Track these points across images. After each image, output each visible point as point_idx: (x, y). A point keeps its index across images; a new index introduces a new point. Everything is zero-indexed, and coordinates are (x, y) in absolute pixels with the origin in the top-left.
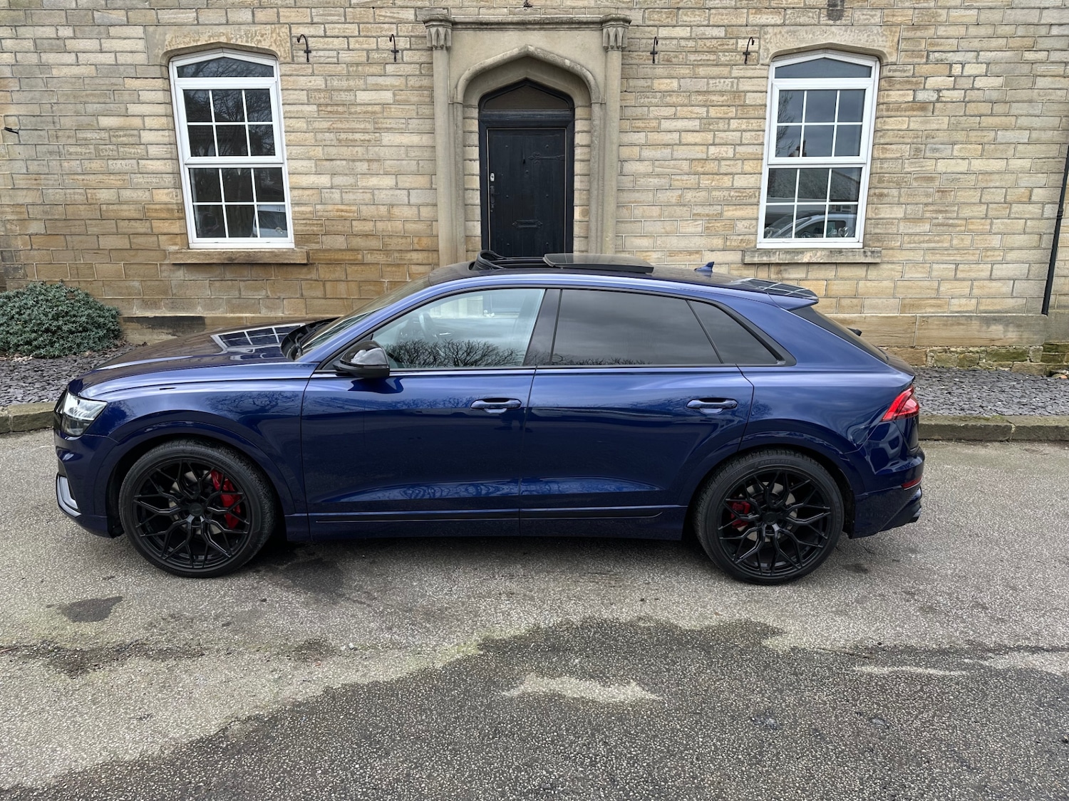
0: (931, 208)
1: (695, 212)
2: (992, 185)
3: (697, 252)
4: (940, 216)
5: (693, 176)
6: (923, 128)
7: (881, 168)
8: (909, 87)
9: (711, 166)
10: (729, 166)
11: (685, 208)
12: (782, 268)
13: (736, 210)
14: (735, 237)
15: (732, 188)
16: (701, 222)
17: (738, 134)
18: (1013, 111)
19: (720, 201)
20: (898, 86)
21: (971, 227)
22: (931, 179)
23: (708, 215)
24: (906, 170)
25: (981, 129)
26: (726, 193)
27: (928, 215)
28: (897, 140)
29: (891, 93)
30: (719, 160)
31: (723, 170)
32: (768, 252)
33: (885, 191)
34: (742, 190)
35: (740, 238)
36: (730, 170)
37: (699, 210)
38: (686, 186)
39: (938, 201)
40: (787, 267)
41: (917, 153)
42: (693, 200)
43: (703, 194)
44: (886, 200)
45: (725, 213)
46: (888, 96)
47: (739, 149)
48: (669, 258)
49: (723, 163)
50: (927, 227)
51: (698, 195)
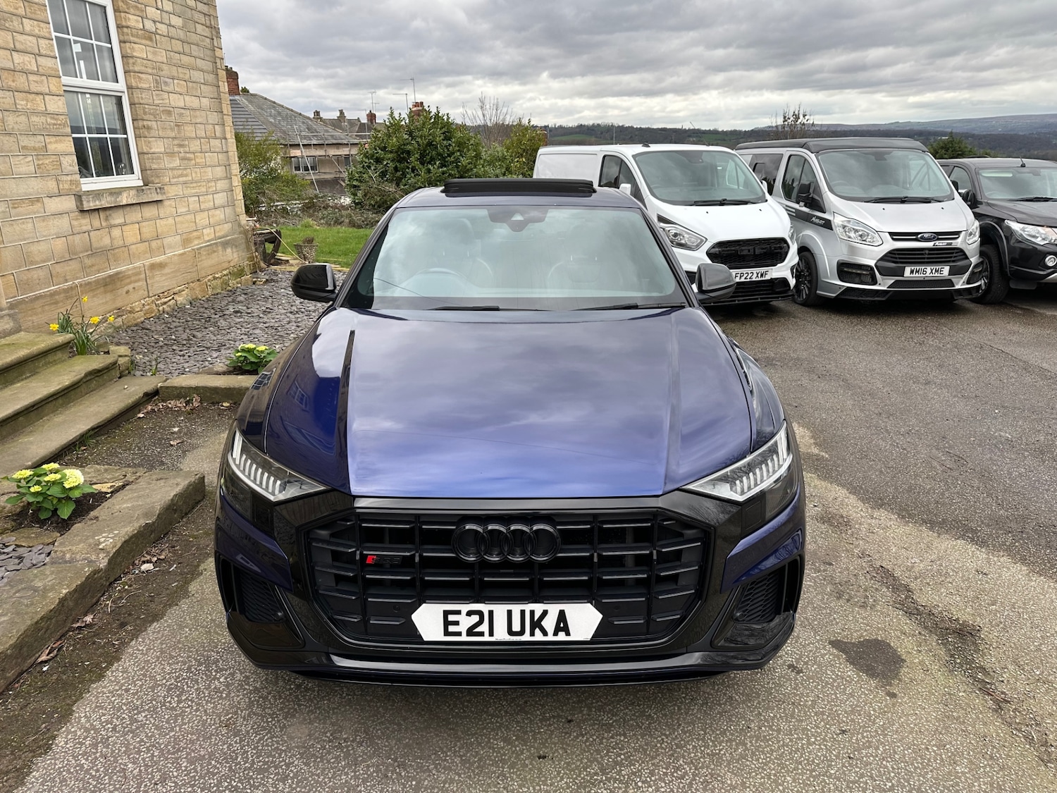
0: (176, 142)
1: (22, 144)
2: (198, 121)
3: (38, 200)
4: (182, 150)
5: (8, 93)
6: (154, 60)
7: (142, 98)
8: (138, 13)
9: (21, 81)
10: (37, 82)
11: (12, 139)
12: (108, 213)
13: (56, 142)
14: (64, 178)
15: (46, 113)
16: (30, 158)
17: (33, 40)
18: (194, 53)
19: (40, 130)
20: (132, 11)
21: (198, 160)
22: (169, 113)
23: (35, 149)
24: (156, 102)
25: (182, 66)
26: (43, 119)
27: (176, 149)
28: (143, 69)
29: (131, 17)
30: (27, 73)
31: (34, 88)
32: (98, 194)
33: (149, 123)
34: (56, 116)
35: (69, 178)
36: (39, 89)
37: (25, 141)
38: (7, 107)
39: (178, 136)
40: (110, 212)
41: (158, 86)
42: (16, 127)
43: (23, 119)
44: (154, 133)
45: (49, 146)
46: (129, 19)
47: (41, 60)
48: (13, 212)
49: (32, 77)
50: (177, 162)
51: (19, 119)
